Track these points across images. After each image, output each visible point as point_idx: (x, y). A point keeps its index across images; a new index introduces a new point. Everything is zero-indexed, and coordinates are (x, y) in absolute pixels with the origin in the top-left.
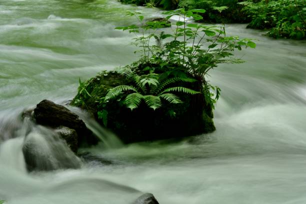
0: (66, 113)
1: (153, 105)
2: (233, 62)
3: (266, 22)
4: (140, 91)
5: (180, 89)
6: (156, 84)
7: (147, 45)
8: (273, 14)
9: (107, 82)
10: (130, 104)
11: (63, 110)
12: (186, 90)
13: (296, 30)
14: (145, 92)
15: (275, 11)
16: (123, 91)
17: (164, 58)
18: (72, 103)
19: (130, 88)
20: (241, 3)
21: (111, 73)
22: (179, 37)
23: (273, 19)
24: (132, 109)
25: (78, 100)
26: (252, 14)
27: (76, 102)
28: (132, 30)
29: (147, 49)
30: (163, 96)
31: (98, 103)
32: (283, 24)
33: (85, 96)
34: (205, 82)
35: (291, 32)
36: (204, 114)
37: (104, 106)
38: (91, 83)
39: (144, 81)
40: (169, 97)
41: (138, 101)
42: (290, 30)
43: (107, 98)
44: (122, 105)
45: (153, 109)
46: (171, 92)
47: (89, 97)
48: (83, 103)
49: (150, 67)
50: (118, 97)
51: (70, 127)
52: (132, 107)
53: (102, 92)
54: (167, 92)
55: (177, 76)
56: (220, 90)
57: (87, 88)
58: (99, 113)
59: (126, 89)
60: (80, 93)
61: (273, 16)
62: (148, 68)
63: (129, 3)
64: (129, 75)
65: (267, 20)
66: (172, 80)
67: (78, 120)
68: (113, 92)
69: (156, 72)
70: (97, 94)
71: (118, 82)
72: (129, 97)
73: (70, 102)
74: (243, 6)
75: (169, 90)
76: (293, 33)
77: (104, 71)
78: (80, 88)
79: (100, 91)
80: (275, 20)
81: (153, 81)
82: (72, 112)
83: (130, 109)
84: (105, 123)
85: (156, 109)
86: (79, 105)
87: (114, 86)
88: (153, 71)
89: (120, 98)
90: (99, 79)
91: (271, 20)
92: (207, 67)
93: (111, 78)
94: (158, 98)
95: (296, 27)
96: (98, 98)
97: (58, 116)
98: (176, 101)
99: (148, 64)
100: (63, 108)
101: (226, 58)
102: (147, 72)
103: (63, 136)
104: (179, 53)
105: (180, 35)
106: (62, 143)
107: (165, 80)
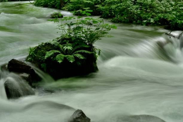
0: (25, 65)
1: (71, 60)
2: (108, 37)
3: (109, 15)
4: (63, 53)
5: (83, 51)
6: (71, 49)
7: (64, 29)
8: (113, 11)
9: (45, 49)
10: (58, 60)
11: (23, 64)
12: (86, 52)
13: (124, 19)
14: (65, 53)
15: (113, 9)
16: (54, 53)
17: (72, 35)
18: (27, 60)
19: (58, 51)
20: (96, 6)
21: (46, 44)
22: (80, 24)
23: (112, 13)
24: (60, 62)
25: (30, 58)
26: (102, 11)
27: (28, 59)
28: (56, 21)
29: (64, 31)
30: (75, 55)
31: (40, 60)
32: (118, 16)
33: (33, 56)
34: (94, 47)
35: (122, 20)
36: (93, 63)
37: (44, 61)
38: (36, 49)
39: (65, 48)
40: (78, 55)
41: (62, 58)
42: (122, 19)
43: (46, 57)
44: (53, 60)
45: (71, 62)
46: (79, 53)
47: (35, 57)
48: (33, 60)
49: (66, 40)
50: (51, 56)
51: (27, 73)
52: (60, 61)
53: (42, 54)
54: (76, 53)
55: (81, 45)
56: (101, 51)
57: (34, 52)
58: (41, 65)
59: (56, 52)
60: (31, 54)
61: (113, 12)
62: (65, 41)
63: (39, 6)
64: (56, 45)
65: (109, 14)
66: (78, 47)
67: (31, 69)
68: (49, 54)
69: (69, 43)
70: (40, 55)
71: (50, 48)
72: (58, 56)
73: (25, 59)
74: (97, 7)
75: (77, 52)
76: (123, 20)
77: (43, 43)
78: (30, 52)
79: (41, 53)
80: (113, 14)
81: (70, 48)
82: (28, 65)
83: (59, 62)
84: (45, 70)
85: (73, 62)
86: (30, 61)
87: (49, 50)
88: (68, 42)
89: (52, 57)
90: (40, 47)
91: (111, 14)
92: (95, 39)
93: (46, 47)
94: (72, 56)
95: (124, 17)
96: (40, 57)
97: (20, 67)
98: (82, 58)
99: (65, 39)
100: (23, 63)
101: (105, 35)
102: (65, 43)
103: (24, 78)
104: (80, 33)
105: (80, 23)
106: (23, 82)
107: (75, 47)
